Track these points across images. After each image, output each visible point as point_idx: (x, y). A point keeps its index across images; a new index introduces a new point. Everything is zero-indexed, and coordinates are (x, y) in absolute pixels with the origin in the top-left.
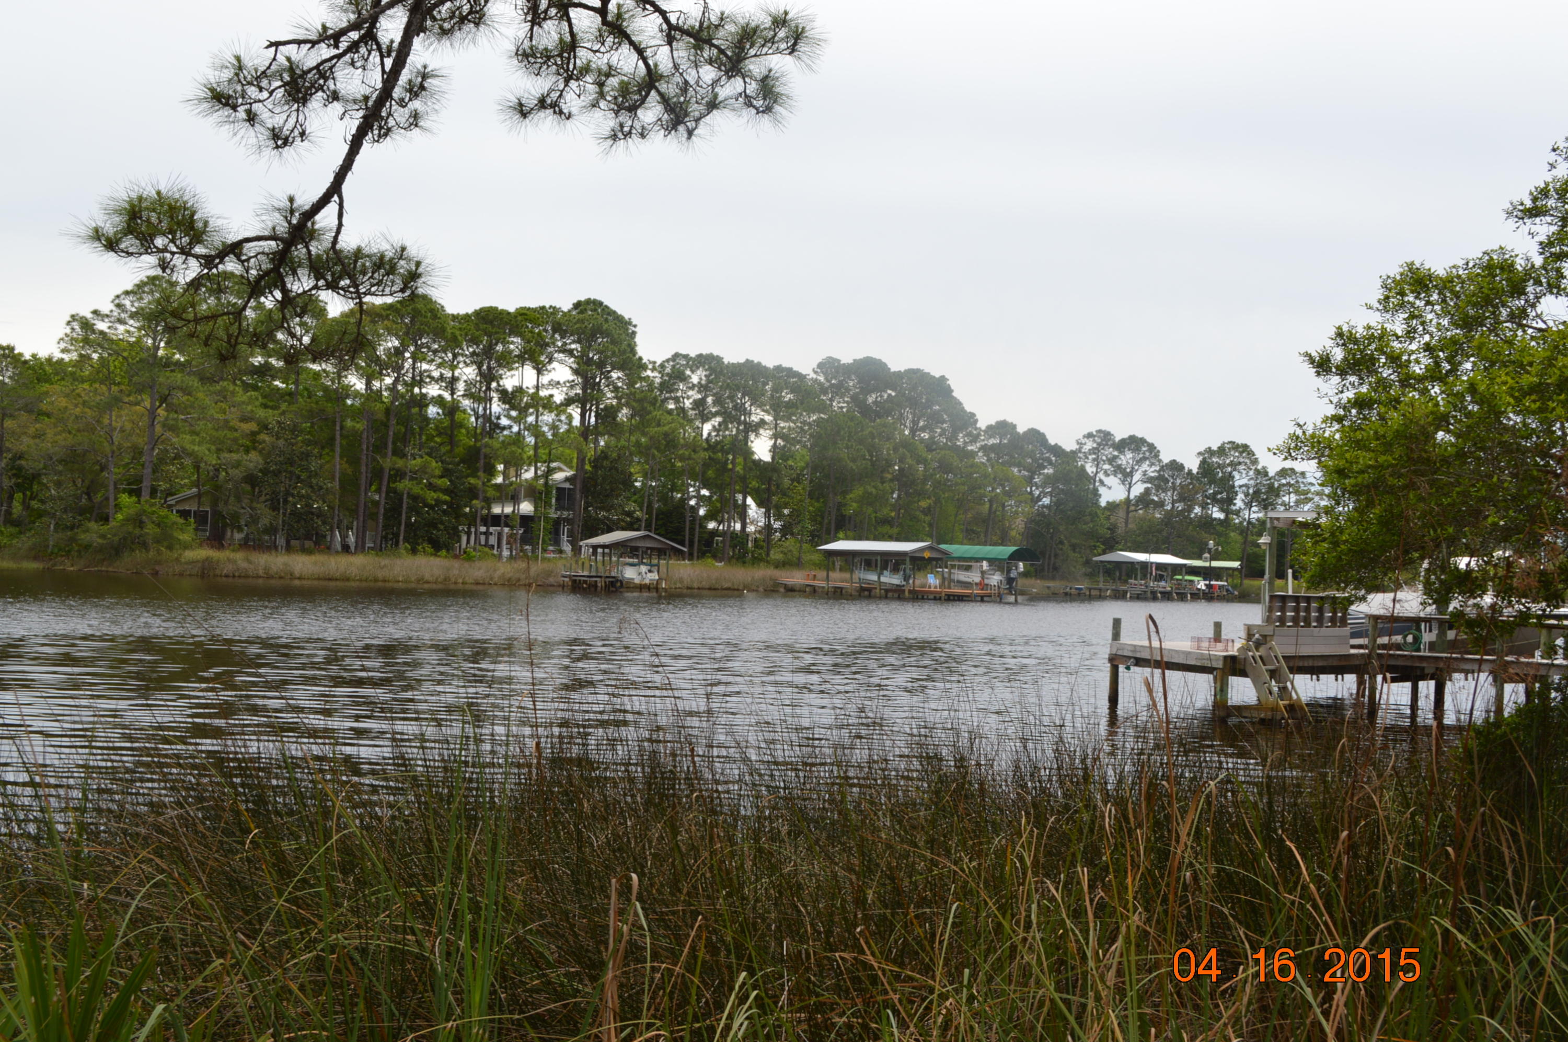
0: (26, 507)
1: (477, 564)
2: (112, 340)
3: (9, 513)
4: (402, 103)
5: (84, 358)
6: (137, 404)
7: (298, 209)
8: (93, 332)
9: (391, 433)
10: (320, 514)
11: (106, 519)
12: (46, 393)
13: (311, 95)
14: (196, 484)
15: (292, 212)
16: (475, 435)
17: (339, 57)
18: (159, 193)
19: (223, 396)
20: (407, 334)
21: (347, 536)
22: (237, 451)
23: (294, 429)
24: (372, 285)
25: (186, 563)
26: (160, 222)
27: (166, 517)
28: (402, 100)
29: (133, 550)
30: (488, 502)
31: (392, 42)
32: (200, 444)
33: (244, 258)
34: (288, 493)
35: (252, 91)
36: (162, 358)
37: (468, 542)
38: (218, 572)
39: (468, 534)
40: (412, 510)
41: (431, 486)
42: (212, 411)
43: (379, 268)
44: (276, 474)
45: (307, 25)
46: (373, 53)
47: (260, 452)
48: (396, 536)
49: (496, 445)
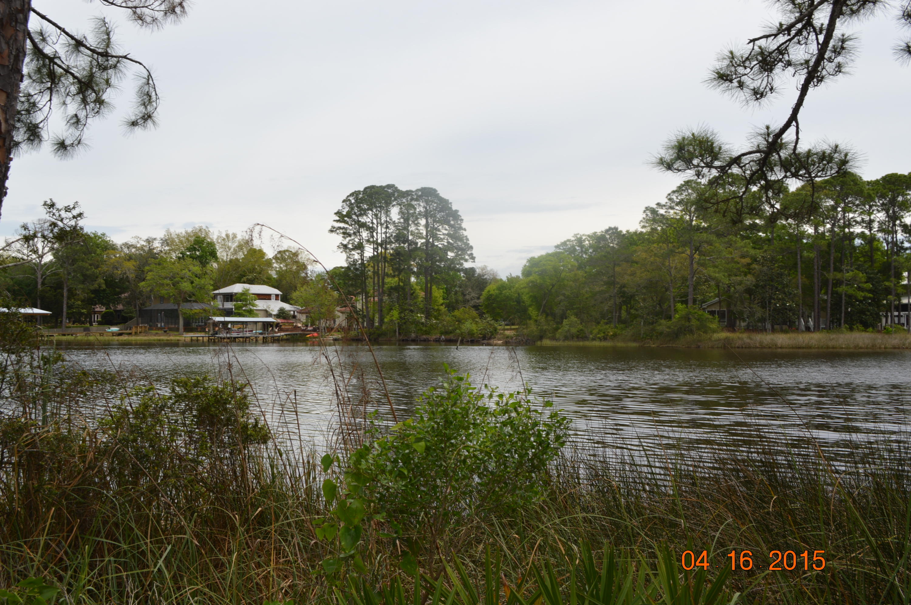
0: (629, 313)
1: (894, 336)
2: (667, 219)
3: (620, 317)
4: (830, 60)
5: (654, 230)
6: (683, 253)
7: (772, 133)
8: (657, 215)
9: (832, 258)
10: (791, 309)
11: (669, 318)
12: (635, 251)
13: (775, 65)
14: (718, 295)
15: (768, 135)
16: (887, 255)
17: (790, 40)
18: (693, 134)
19: (730, 244)
20: (838, 196)
21: (808, 321)
22: (740, 275)
23: (773, 260)
24: (819, 171)
25: (715, 341)
26: (695, 150)
27: (702, 315)
28: (830, 58)
29: (685, 334)
30: (899, 297)
31: (822, 25)
32: (719, 272)
33: (742, 165)
34: (771, 298)
35: (741, 70)
36: (695, 226)
37: (887, 322)
38: (733, 345)
39: (887, 317)
40: (848, 304)
41: (860, 289)
42: (724, 253)
43: (823, 160)
44: (763, 287)
45: (771, 25)
46: (811, 34)
47: (753, 275)
48: (839, 320)
49: (902, 260)
